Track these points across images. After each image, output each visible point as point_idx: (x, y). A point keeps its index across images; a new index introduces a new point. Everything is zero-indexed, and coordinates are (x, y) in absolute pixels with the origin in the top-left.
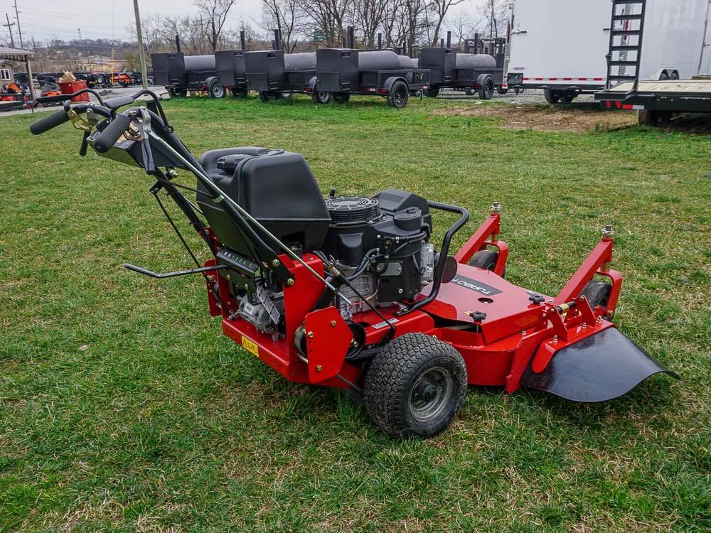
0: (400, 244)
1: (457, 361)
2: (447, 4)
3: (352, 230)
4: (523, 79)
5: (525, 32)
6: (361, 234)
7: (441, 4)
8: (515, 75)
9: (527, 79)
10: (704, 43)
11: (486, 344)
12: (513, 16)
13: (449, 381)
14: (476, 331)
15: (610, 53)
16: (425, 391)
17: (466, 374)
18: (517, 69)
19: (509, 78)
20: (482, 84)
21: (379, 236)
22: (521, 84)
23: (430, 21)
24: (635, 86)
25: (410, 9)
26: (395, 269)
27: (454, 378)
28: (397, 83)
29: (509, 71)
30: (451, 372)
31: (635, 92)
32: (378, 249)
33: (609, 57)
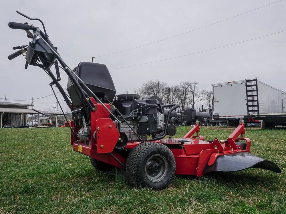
0: (147, 108)
1: (170, 153)
2: (194, 102)
3: (127, 102)
4: (219, 117)
5: (218, 101)
6: (131, 103)
7: (192, 102)
8: (216, 115)
9: (220, 116)
10: (283, 106)
11: (187, 155)
12: (214, 96)
13: (166, 164)
14: (182, 149)
15: (247, 98)
16: (154, 166)
17: (175, 161)
18: (217, 113)
19: (214, 116)
20: (205, 121)
21: (138, 104)
22: (218, 118)
23: (189, 107)
24: (258, 113)
25: (182, 103)
26: (145, 119)
27: (169, 162)
28: (175, 119)
29: (214, 114)
30: (167, 159)
31: (258, 115)
32: (138, 110)
33: (247, 104)
